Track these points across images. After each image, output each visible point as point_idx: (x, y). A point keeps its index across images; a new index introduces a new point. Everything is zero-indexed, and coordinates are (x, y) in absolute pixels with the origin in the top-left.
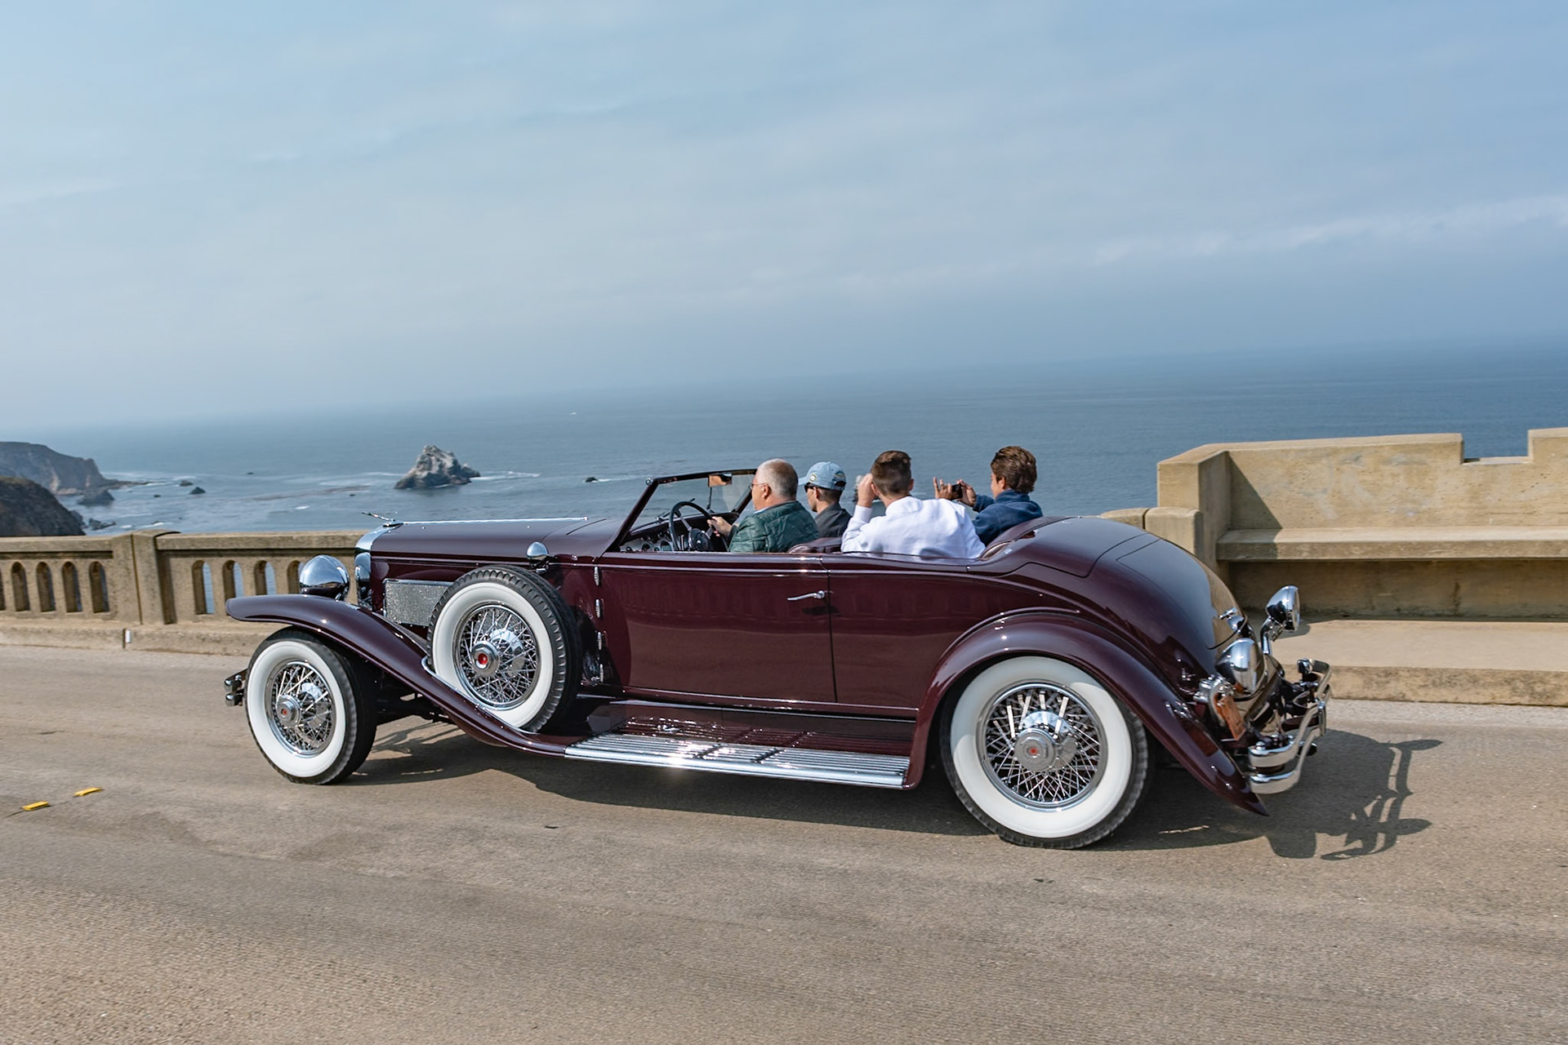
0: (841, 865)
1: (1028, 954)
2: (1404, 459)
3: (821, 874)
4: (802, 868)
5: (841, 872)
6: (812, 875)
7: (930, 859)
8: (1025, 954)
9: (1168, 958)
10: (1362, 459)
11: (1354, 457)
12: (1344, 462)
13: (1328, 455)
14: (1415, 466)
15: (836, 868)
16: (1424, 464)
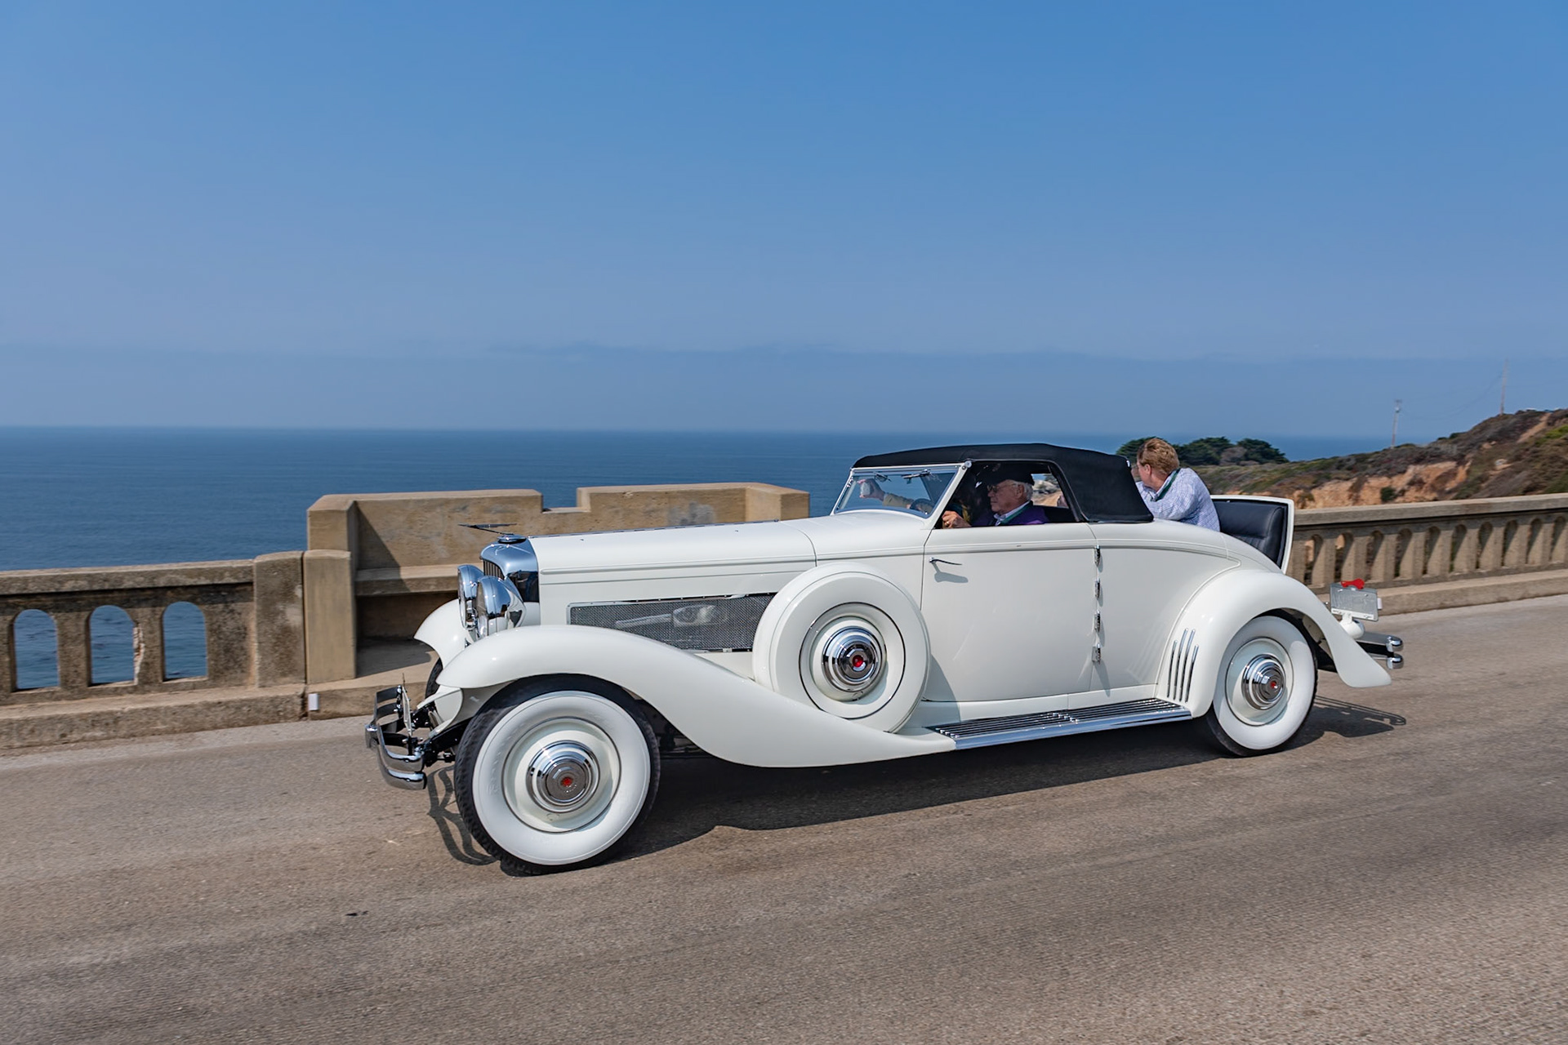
0: (105, 958)
1: (402, 989)
2: (500, 508)
3: (87, 975)
4: (53, 975)
5: (113, 965)
6: (75, 979)
7: (214, 924)
8: (399, 990)
9: (533, 951)
10: (468, 508)
11: (462, 507)
12: (454, 511)
13: (441, 505)
14: (509, 514)
15: (101, 963)
16: (515, 512)
